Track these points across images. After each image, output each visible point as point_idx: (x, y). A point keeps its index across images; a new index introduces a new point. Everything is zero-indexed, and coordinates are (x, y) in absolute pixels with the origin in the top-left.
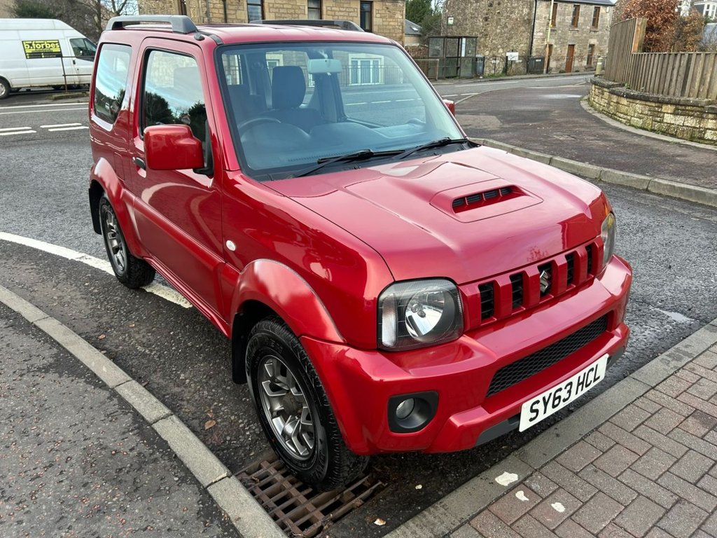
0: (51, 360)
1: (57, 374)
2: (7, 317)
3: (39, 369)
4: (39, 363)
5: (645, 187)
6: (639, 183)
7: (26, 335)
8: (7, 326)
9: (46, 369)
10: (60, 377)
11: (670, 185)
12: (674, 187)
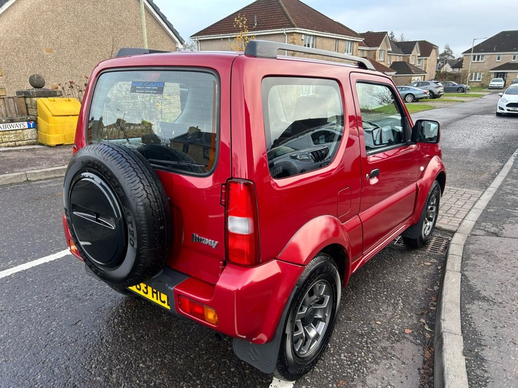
0: (476, 302)
1: (480, 293)
2: (477, 357)
3: (488, 300)
4: (485, 305)
5: (26, 179)
6: (18, 179)
7: (476, 328)
8: (483, 347)
9: (484, 299)
10: (480, 290)
11: (44, 172)
12: (47, 171)
